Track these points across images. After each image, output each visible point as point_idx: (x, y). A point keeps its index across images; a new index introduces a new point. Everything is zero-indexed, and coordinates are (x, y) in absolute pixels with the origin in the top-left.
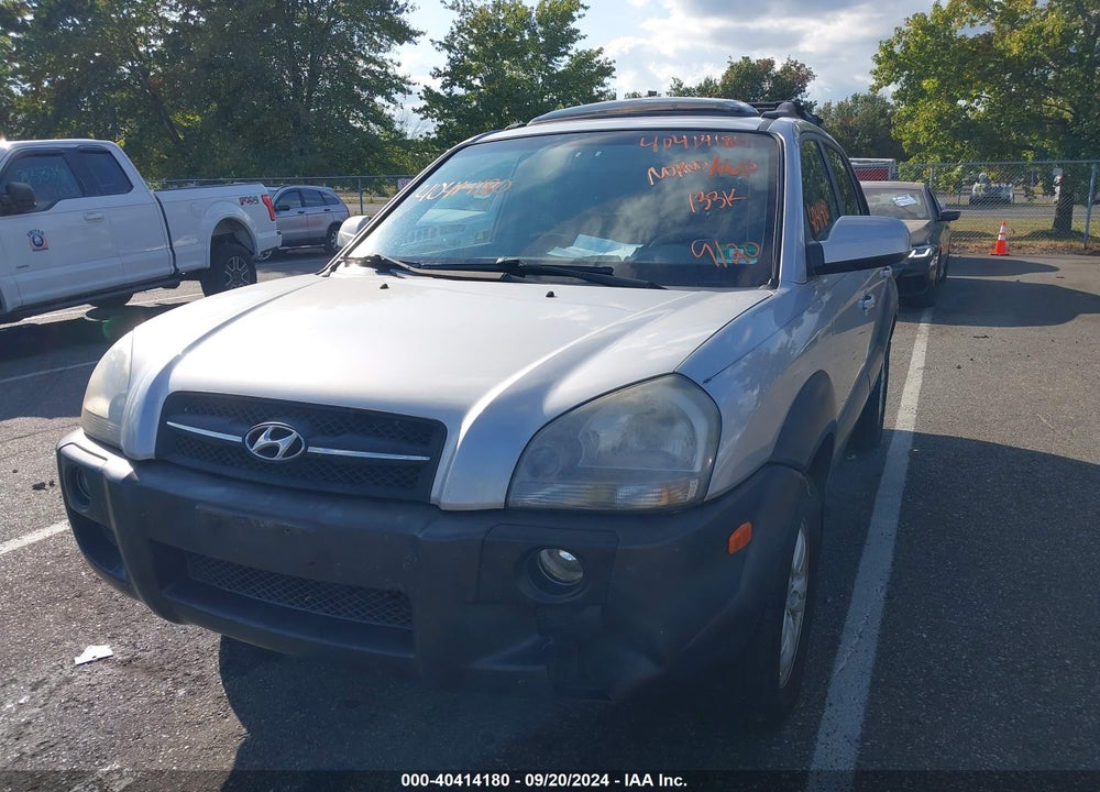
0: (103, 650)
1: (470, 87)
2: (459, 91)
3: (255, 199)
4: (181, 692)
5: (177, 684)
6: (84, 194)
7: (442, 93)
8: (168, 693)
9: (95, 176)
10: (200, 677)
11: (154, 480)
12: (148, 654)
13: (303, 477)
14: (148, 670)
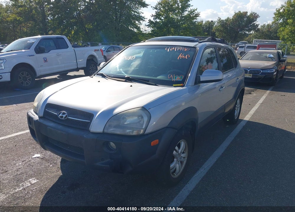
0: (38, 155)
1: (161, 19)
2: (158, 20)
3: (99, 50)
4: (51, 165)
5: (51, 164)
6: (57, 49)
7: (153, 21)
8: (49, 165)
9: (60, 44)
10: (56, 163)
11: (42, 121)
12: (47, 157)
13: (67, 123)
14: (46, 160)
